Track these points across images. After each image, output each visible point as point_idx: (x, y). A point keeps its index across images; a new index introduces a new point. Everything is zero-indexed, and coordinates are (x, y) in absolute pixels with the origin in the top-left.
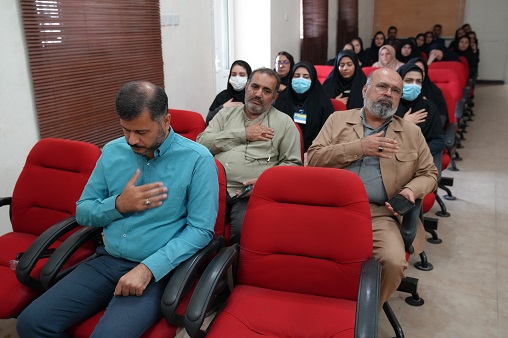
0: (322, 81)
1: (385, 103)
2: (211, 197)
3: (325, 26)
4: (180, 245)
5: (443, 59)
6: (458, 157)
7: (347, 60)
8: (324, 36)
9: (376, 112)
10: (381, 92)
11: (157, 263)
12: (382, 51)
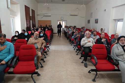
0: (30, 34)
1: (37, 36)
2: (13, 50)
3: (30, 25)
4: (9, 57)
5: (48, 30)
6: (51, 44)
7: (33, 31)
8: (30, 27)
9: (36, 37)
10: (36, 35)
11: (6, 60)
12: (39, 29)
